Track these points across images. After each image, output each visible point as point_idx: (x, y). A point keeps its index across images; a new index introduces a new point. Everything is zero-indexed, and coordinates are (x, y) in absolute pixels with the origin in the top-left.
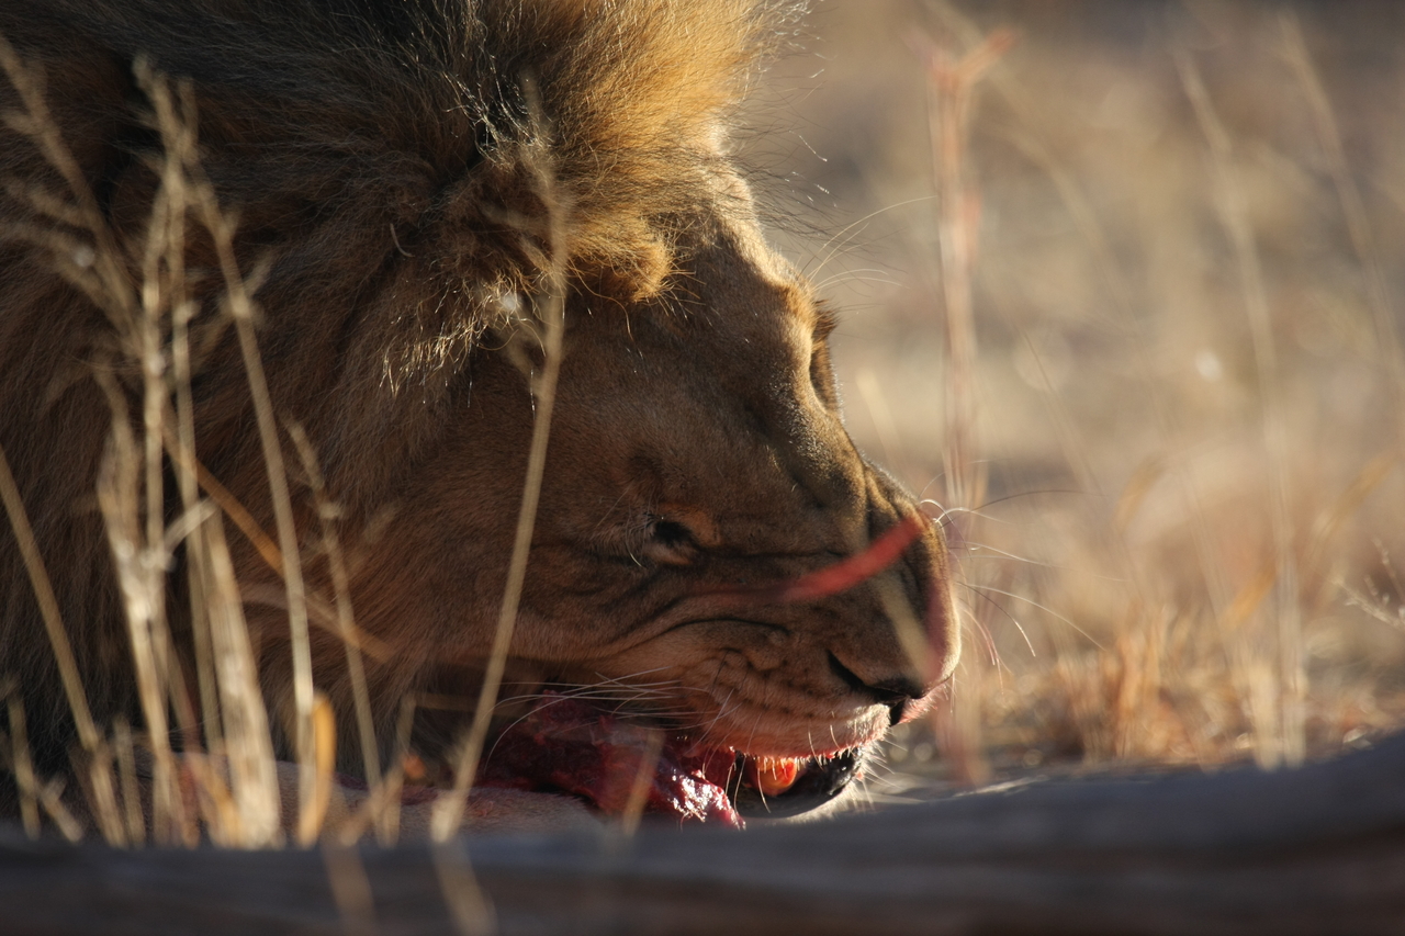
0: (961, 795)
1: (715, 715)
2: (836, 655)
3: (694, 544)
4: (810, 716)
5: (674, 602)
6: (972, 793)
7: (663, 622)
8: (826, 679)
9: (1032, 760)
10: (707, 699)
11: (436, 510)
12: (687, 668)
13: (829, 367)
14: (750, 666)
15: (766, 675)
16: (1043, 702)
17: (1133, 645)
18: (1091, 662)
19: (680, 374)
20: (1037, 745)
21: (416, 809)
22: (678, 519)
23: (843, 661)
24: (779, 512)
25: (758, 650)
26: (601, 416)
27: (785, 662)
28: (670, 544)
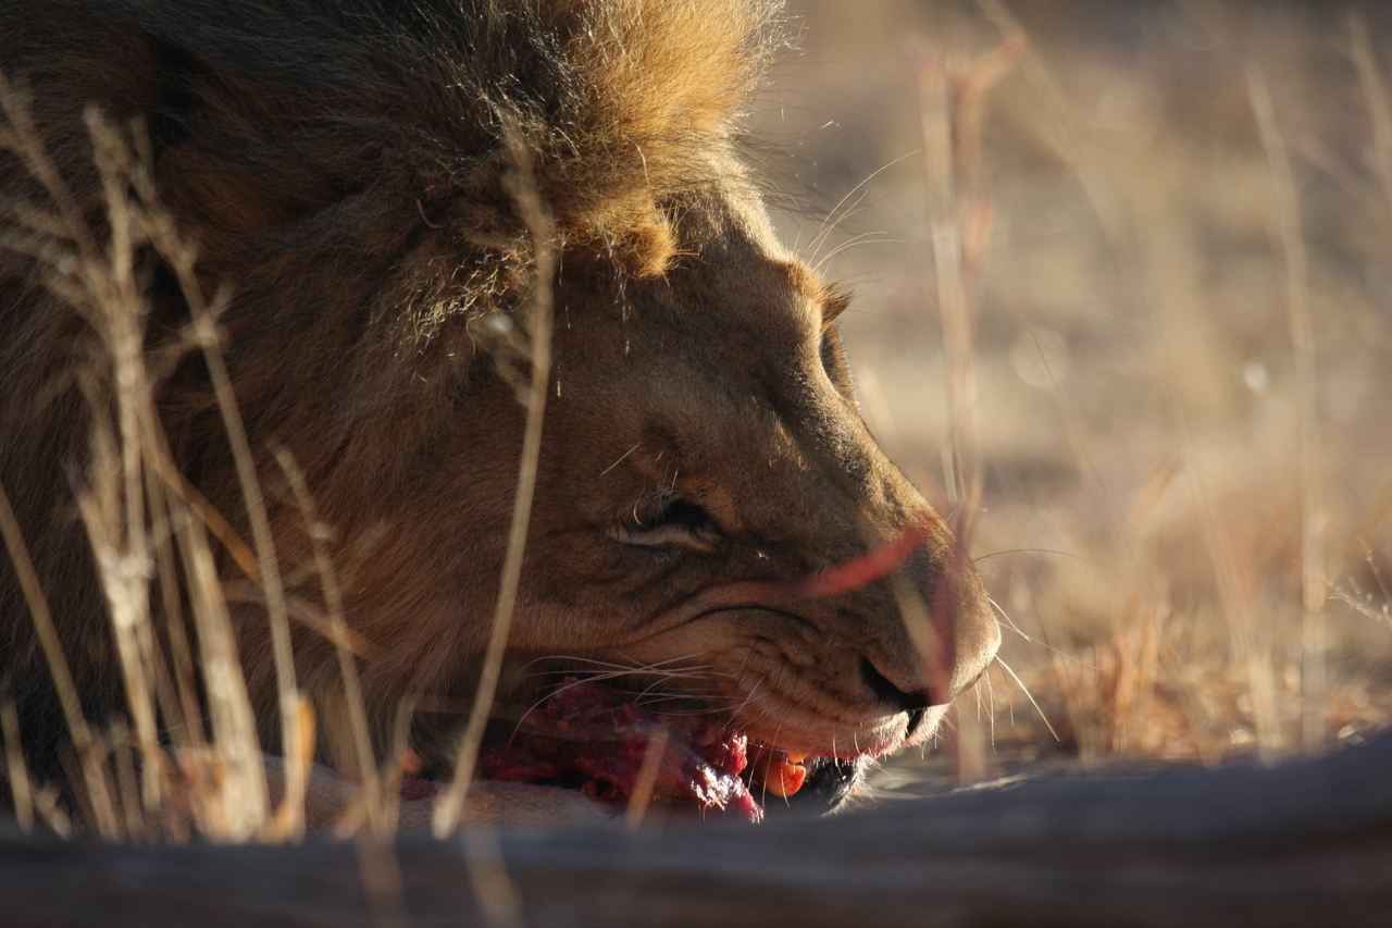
1: (743, 701)
2: (872, 661)
3: (717, 528)
4: (837, 719)
5: (701, 589)
6: (968, 789)
7: (689, 610)
8: (856, 686)
9: (1028, 755)
10: (734, 684)
11: (462, 503)
12: (717, 653)
14: (784, 658)
15: (799, 670)
17: (1129, 642)
18: (1087, 658)
20: (1033, 741)
21: (417, 804)
22: (700, 501)
23: (880, 668)
24: (792, 488)
25: (790, 643)
26: (610, 395)
27: (817, 660)
28: (693, 531)
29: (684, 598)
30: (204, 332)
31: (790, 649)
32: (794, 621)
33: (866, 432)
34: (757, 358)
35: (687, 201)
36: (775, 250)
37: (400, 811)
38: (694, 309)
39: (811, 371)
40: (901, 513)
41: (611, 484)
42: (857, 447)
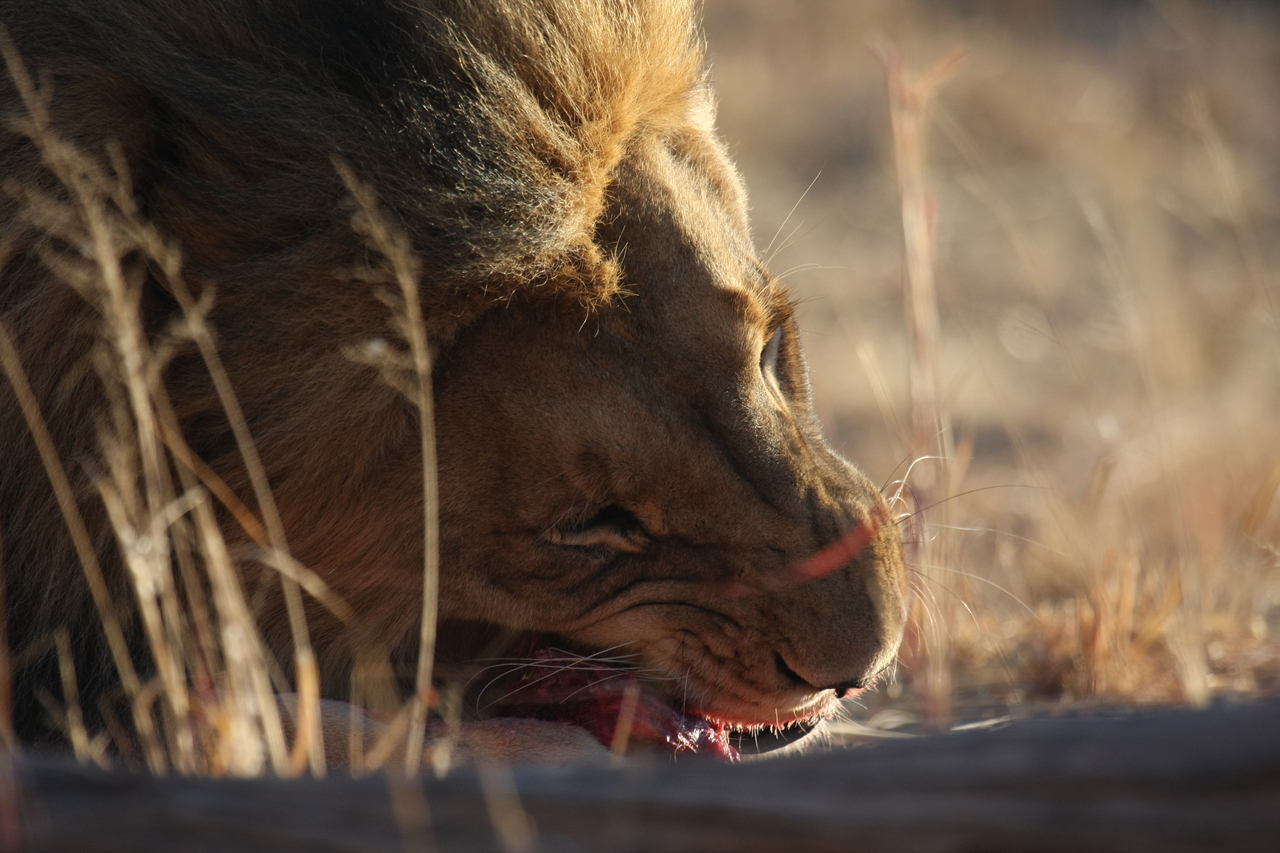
2: (784, 658)
3: (646, 533)
4: (756, 704)
5: (632, 584)
7: (621, 602)
9: (1015, 698)
12: (648, 642)
13: (798, 357)
14: (707, 649)
15: (720, 661)
16: (1024, 646)
17: (1109, 592)
18: (1069, 609)
19: (626, 377)
20: (1019, 684)
22: (632, 508)
23: (790, 665)
24: (721, 503)
25: (713, 637)
26: (552, 418)
27: (737, 653)
28: (624, 533)
29: (617, 592)
30: (194, 327)
31: (712, 642)
32: (719, 618)
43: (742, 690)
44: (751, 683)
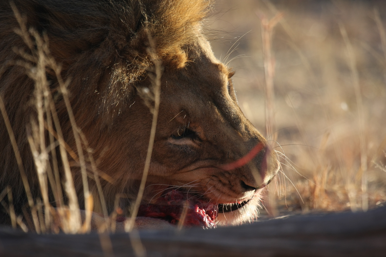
0: (270, 219)
3: (200, 140)
5: (196, 161)
6: (273, 219)
7: (193, 167)
9: (290, 210)
12: (202, 180)
14: (220, 181)
15: (224, 185)
16: (293, 194)
17: (318, 178)
18: (306, 183)
20: (291, 206)
21: (121, 223)
22: (194, 130)
23: (246, 183)
24: (220, 128)
25: (222, 177)
26: (170, 100)
27: (229, 182)
28: (193, 141)
29: (191, 163)
30: (64, 90)
31: (222, 179)
33: (240, 111)
34: (210, 91)
35: (190, 47)
36: (214, 60)
37: (116, 225)
38: (193, 77)
39: (225, 94)
40: (249, 134)
41: (169, 125)
42: (238, 116)
43: (231, 193)
44: (234, 191)
